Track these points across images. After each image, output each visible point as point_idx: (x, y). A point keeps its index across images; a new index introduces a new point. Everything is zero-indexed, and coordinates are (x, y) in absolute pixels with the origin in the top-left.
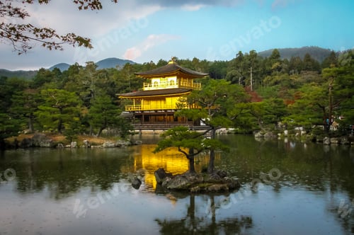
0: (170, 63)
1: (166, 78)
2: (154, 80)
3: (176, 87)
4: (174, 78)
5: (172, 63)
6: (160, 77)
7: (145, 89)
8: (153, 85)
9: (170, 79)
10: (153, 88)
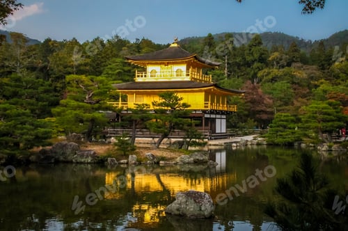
0: (172, 45)
1: (169, 66)
2: (150, 68)
3: (188, 79)
4: (183, 67)
5: (176, 45)
6: (160, 64)
7: (139, 80)
8: (149, 74)
9: (175, 67)
10: (149, 79)
